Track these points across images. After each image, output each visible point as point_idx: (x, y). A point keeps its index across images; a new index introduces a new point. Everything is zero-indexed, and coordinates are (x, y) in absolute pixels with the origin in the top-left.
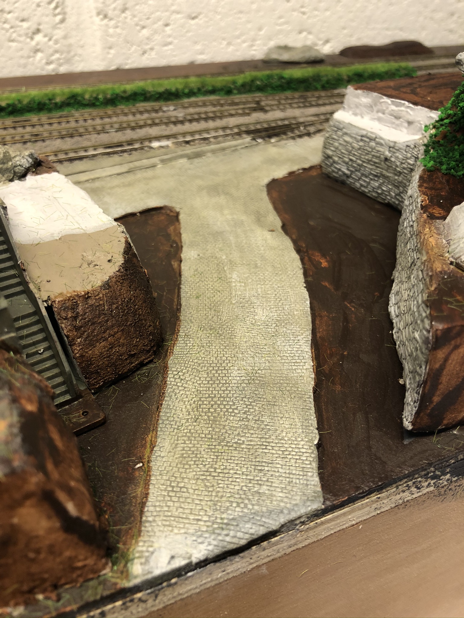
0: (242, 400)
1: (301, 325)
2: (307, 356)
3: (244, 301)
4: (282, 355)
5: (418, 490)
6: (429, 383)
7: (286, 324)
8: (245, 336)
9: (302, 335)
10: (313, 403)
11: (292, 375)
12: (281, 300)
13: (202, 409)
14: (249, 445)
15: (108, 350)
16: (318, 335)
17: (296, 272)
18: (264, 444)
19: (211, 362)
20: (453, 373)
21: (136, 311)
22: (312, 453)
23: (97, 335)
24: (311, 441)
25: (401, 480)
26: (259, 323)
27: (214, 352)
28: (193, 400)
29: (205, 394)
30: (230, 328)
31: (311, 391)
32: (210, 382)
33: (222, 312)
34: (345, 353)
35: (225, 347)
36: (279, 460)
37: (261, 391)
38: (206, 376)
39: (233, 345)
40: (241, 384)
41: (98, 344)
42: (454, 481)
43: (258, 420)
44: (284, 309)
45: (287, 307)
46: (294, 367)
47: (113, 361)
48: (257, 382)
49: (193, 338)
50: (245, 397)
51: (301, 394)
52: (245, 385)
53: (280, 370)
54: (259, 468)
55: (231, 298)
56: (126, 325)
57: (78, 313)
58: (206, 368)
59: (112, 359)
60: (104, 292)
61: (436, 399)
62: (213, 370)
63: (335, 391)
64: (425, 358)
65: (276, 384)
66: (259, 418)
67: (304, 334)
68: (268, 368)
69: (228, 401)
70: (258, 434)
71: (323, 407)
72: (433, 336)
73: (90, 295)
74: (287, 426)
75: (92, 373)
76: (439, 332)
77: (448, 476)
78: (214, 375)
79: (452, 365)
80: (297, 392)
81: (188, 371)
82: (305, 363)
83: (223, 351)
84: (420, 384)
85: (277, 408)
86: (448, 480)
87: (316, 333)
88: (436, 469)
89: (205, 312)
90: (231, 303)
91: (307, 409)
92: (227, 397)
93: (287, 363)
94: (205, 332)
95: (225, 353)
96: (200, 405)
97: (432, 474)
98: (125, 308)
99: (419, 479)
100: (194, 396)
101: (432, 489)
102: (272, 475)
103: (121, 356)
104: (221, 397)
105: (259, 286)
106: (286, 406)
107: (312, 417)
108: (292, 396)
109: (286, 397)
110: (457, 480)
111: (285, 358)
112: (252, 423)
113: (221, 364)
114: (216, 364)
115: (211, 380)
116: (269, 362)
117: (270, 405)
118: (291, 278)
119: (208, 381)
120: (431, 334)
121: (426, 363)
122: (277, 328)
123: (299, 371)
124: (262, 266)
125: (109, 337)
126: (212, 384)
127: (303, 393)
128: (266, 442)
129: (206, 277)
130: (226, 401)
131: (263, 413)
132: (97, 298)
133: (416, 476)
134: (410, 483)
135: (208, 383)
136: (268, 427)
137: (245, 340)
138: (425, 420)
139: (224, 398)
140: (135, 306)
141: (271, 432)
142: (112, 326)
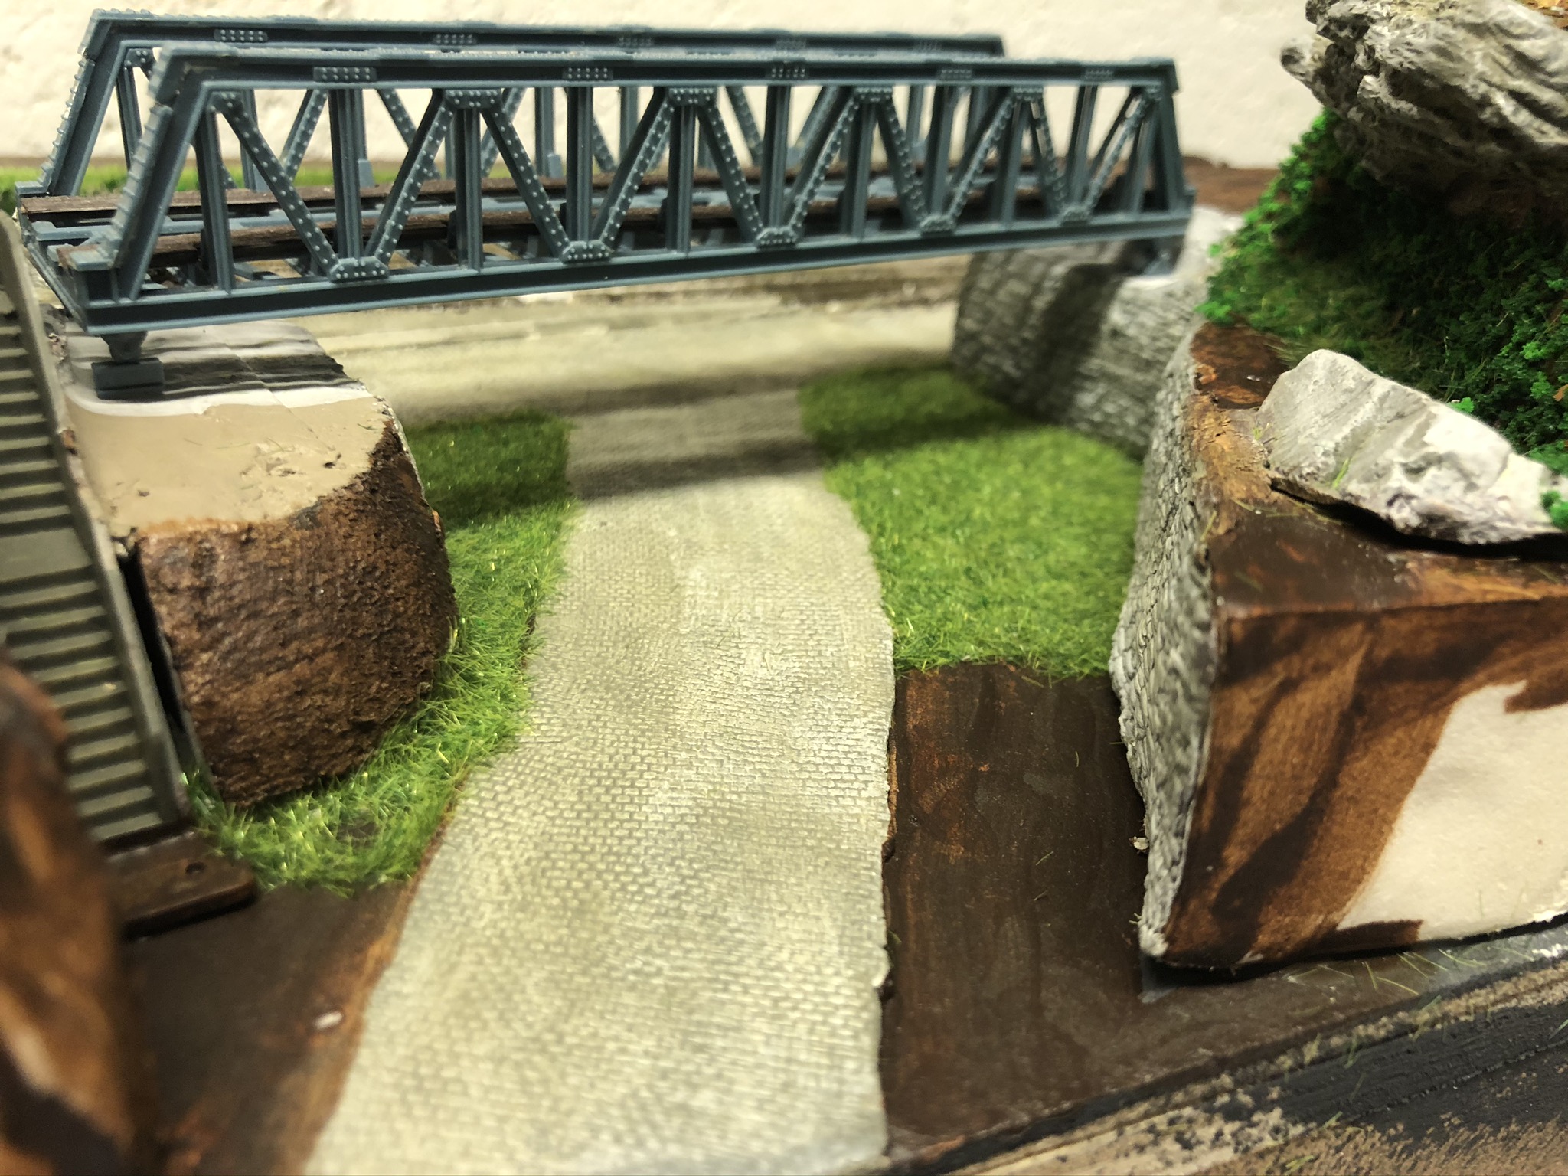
0: (671, 864)
1: (866, 692)
2: (874, 767)
3: (712, 630)
4: (802, 760)
5: (1186, 1153)
6: (1211, 798)
7: (824, 688)
8: (703, 711)
9: (865, 715)
10: (879, 881)
11: (827, 810)
12: (816, 632)
13: (550, 879)
14: (675, 979)
15: (289, 699)
16: (911, 722)
17: (864, 575)
18: (723, 977)
19: (595, 766)
20: (1283, 773)
21: (387, 601)
22: (864, 1008)
23: (262, 650)
24: (864, 977)
25: (1130, 1103)
26: (746, 684)
27: (607, 743)
28: (526, 855)
29: (565, 843)
30: (662, 690)
31: (878, 853)
32: (585, 815)
33: (648, 652)
34: (984, 768)
35: (643, 732)
36: (761, 1024)
37: (731, 845)
38: (573, 798)
39: (666, 730)
40: (673, 825)
41: (260, 676)
42: (1295, 1139)
43: (712, 917)
44: (820, 654)
45: (831, 649)
46: (833, 793)
47: (300, 733)
48: (723, 822)
49: (552, 707)
50: (682, 858)
51: (846, 858)
52: (686, 828)
53: (795, 796)
54: (698, 1040)
55: (678, 622)
56: (351, 636)
57: (210, 581)
58: (577, 780)
59: (300, 725)
60: (297, 535)
61: (1235, 855)
62: (599, 784)
63: (946, 857)
64: (1197, 711)
65: (778, 830)
66: (715, 911)
67: (871, 715)
68: (758, 789)
69: (628, 866)
70: (707, 952)
71: (910, 896)
72: (1219, 640)
73: (254, 535)
74: (795, 936)
75: (235, 759)
76: (1236, 629)
77: (1275, 1117)
78: (598, 799)
79: (1280, 747)
80: (837, 853)
81: (523, 784)
82: (866, 782)
83: (635, 741)
84: (1186, 799)
85: (772, 888)
86: (1276, 1130)
87: (904, 716)
88: (1238, 1083)
89: (597, 650)
90: (677, 633)
91: (862, 896)
92: (629, 854)
93: (814, 780)
94: (590, 693)
95: (639, 746)
96: (544, 871)
97: (1225, 1098)
98: (355, 587)
99: (1188, 1111)
100: (531, 846)
101: (1226, 1154)
102: (734, 1063)
103: (330, 721)
104: (610, 852)
105: (761, 599)
106: (799, 885)
107: (874, 918)
108: (821, 862)
109: (802, 861)
110: (1303, 1135)
111: (809, 767)
112: (692, 925)
113: (624, 773)
114: (609, 772)
115: (589, 810)
116: (764, 776)
117: (753, 879)
118: (848, 587)
119: (579, 813)
120: (1213, 632)
121: (1203, 725)
122: (798, 697)
123: (849, 802)
124: (774, 558)
125: (297, 661)
126: (588, 821)
127: (854, 856)
128: (727, 973)
129: (616, 573)
130: (624, 863)
131: (729, 900)
132: (274, 546)
133: (1179, 1097)
134: (1160, 1121)
135: (578, 817)
136: (739, 936)
137: (702, 719)
138: (1205, 928)
139: (618, 855)
140: (386, 587)
141: (745, 949)
142: (311, 630)
